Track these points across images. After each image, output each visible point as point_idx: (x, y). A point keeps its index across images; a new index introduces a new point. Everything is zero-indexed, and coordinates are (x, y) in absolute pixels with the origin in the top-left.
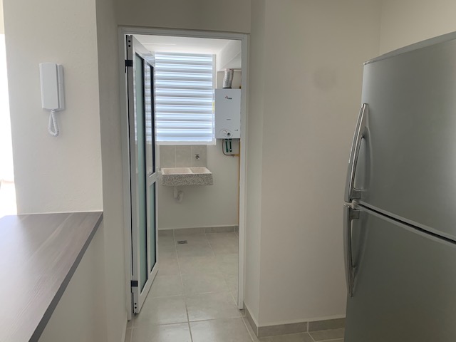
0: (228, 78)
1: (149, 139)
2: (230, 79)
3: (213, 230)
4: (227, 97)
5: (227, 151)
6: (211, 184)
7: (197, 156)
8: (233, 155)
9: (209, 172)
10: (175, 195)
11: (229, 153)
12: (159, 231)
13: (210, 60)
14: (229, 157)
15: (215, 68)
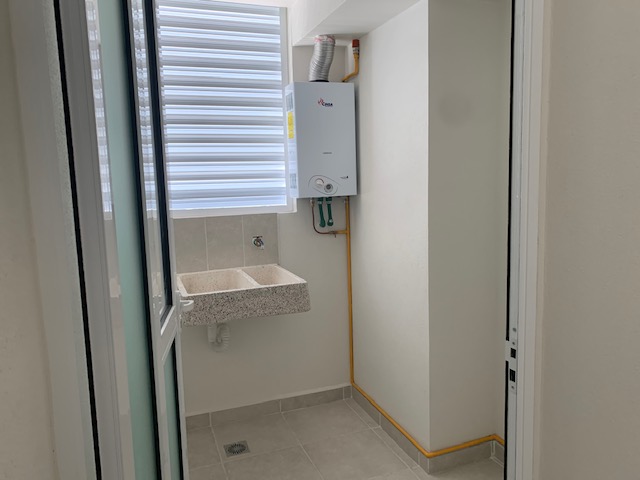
0: (323, 56)
1: (151, 208)
2: (327, 61)
3: (297, 402)
4: (322, 102)
5: (323, 225)
6: (304, 308)
7: (258, 241)
8: (334, 233)
9: (298, 280)
10: (211, 336)
11: (327, 229)
12: (187, 418)
13: (275, 21)
14: (327, 237)
15: (285, 39)
